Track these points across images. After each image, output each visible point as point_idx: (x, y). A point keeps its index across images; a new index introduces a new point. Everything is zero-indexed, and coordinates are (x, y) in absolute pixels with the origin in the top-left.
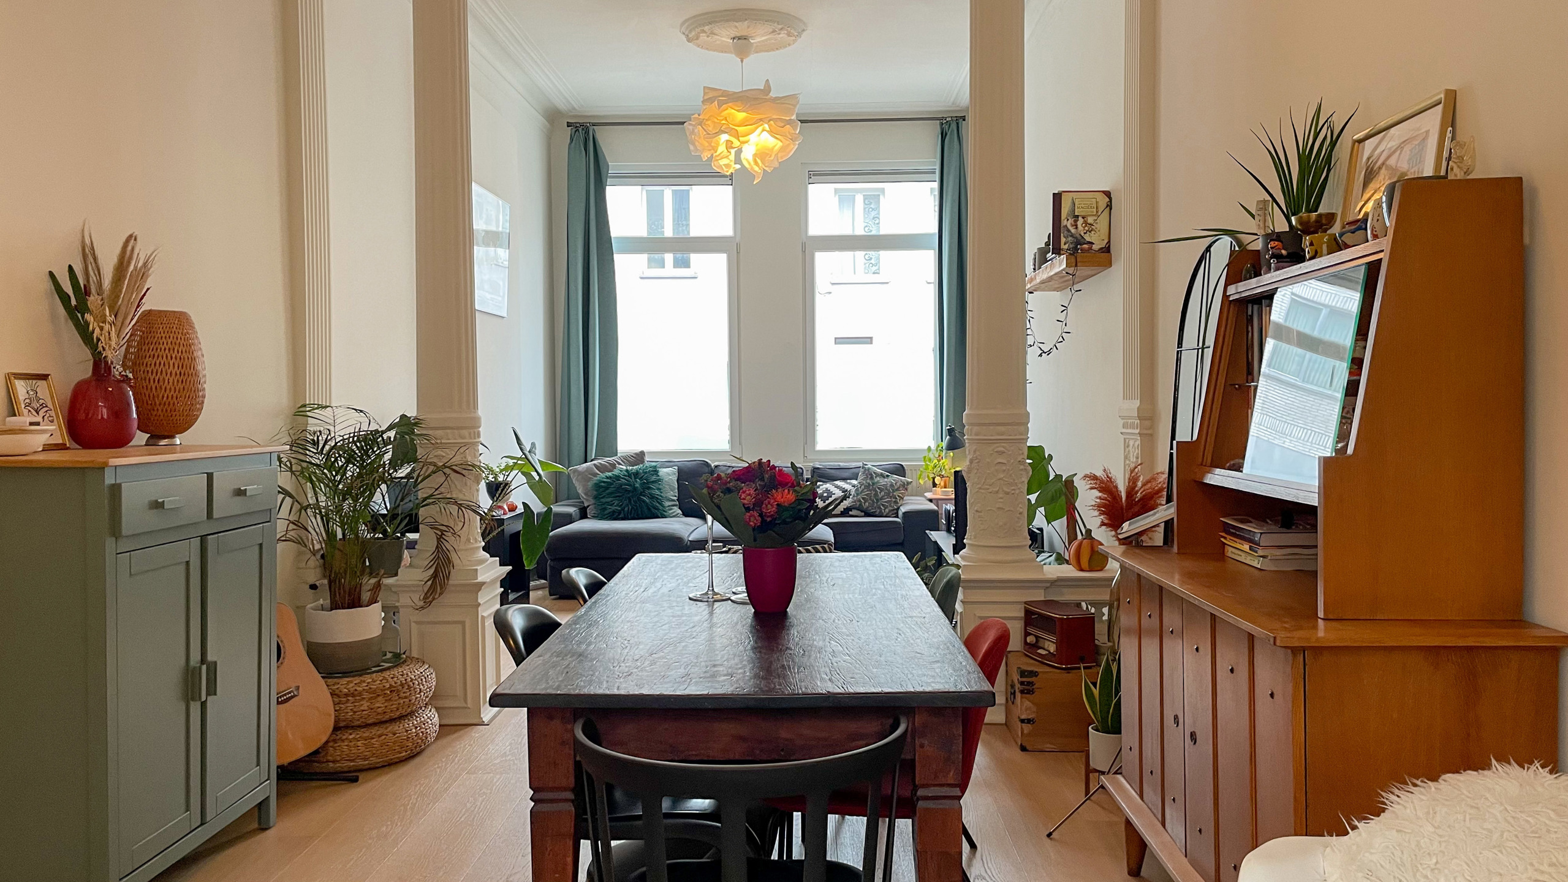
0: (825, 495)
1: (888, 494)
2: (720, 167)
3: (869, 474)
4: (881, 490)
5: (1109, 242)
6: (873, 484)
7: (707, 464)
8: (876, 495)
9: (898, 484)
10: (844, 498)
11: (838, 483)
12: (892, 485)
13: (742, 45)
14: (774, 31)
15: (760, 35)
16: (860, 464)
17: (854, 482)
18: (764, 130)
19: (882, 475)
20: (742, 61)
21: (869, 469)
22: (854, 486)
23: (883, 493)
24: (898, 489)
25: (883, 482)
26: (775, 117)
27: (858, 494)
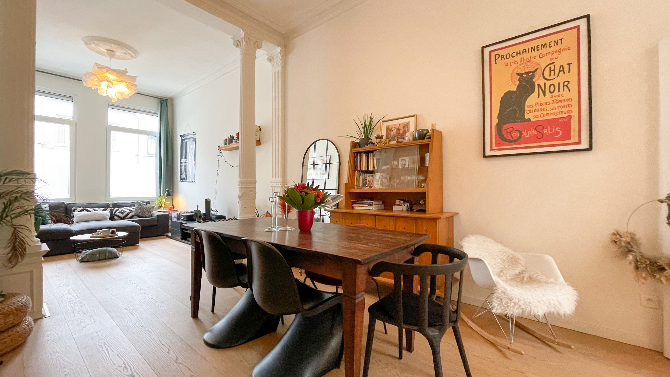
0: (122, 212)
1: (148, 210)
2: (101, 93)
3: (139, 204)
4: (145, 209)
5: (260, 139)
6: (142, 207)
7: (64, 203)
8: (143, 211)
9: (151, 207)
10: (130, 213)
11: (126, 208)
12: (149, 207)
13: (111, 53)
14: (125, 53)
15: (119, 53)
16: (136, 201)
17: (134, 207)
18: (123, 85)
19: (144, 205)
20: (111, 59)
21: (139, 203)
22: (134, 209)
23: (146, 210)
24: (151, 209)
25: (145, 206)
26: (129, 82)
27: (136, 211)
